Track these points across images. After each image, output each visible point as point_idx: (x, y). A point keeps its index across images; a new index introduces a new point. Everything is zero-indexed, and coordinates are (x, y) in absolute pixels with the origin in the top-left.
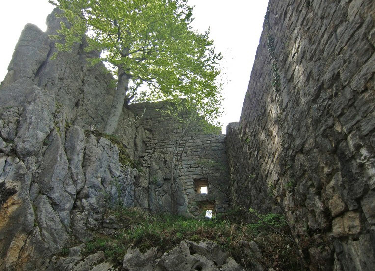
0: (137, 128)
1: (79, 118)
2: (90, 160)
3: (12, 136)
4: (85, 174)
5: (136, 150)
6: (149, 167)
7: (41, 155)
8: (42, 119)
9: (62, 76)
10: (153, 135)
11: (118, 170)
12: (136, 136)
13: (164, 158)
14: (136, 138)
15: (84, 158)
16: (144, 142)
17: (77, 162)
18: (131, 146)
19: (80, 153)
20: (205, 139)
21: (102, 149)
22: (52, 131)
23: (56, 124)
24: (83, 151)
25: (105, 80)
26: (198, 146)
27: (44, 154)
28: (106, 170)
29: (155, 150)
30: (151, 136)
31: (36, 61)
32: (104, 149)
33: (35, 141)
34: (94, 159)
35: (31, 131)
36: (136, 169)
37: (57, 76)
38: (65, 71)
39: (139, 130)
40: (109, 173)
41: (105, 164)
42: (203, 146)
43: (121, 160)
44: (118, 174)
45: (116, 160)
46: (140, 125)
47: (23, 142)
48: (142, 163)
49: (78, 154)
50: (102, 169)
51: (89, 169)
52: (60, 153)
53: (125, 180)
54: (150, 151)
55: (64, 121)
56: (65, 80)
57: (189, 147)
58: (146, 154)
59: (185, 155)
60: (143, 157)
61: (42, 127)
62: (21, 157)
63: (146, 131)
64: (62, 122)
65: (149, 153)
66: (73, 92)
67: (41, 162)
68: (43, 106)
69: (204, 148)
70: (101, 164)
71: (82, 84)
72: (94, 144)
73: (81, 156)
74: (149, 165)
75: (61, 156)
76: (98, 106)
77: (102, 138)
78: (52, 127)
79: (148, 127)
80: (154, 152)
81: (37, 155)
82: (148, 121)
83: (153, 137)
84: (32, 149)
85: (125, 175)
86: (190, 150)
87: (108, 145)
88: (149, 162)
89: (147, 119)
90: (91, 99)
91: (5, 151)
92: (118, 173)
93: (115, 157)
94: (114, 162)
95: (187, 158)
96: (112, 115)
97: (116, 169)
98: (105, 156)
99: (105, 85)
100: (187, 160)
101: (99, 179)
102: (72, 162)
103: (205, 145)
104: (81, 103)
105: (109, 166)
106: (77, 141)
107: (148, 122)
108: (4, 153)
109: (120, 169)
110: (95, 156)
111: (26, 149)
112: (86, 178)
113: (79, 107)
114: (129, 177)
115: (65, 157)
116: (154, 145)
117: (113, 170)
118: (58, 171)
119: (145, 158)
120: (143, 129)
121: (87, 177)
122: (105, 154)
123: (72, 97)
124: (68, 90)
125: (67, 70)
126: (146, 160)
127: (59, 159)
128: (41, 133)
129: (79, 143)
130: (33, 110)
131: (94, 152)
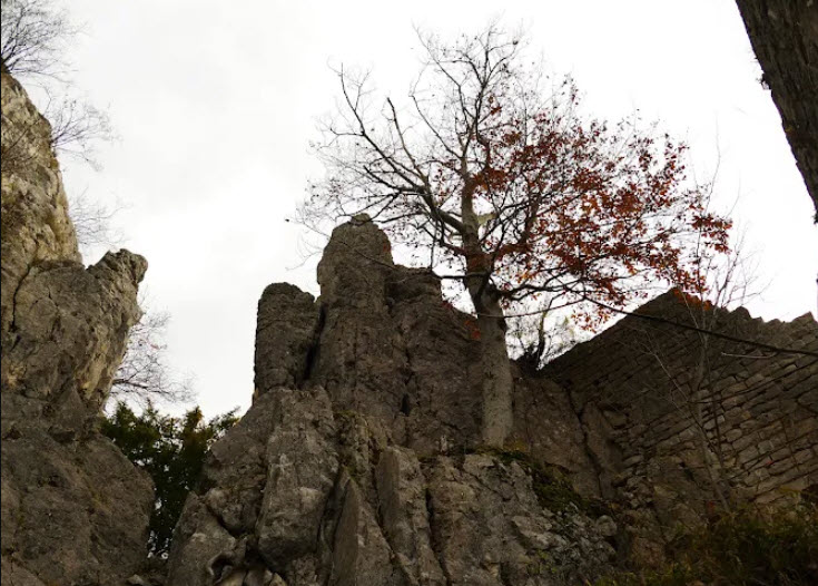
0: (580, 415)
1: (416, 435)
2: (446, 521)
3: (250, 520)
4: (442, 565)
5: (599, 471)
6: (650, 505)
7: (327, 547)
8: (307, 456)
9: (352, 357)
10: (627, 415)
11: (542, 530)
12: (585, 435)
13: (683, 464)
14: (585, 440)
15: (431, 520)
16: (612, 443)
17: (413, 535)
18: (580, 464)
19: (414, 511)
20: (777, 366)
21: (476, 484)
22: (336, 478)
23: (345, 460)
24: (422, 503)
25: (457, 331)
26: (763, 392)
27: (332, 543)
28: (506, 538)
29: (650, 453)
30: (621, 420)
31: (291, 347)
32: (480, 481)
33: (296, 513)
34: (456, 516)
35: (281, 492)
36: (604, 517)
37: (341, 360)
38: (355, 345)
39: (587, 417)
40: (517, 545)
41: (496, 522)
42: (779, 388)
43: (545, 500)
44: (545, 542)
45: (530, 504)
46: (585, 404)
47: (269, 524)
48: (627, 498)
49: (409, 516)
50: (494, 539)
51: (450, 547)
52: (361, 524)
53: (575, 554)
54: (636, 459)
55: (365, 446)
56: (360, 363)
57: (740, 405)
58: (629, 472)
59: (738, 431)
60: (623, 483)
61: (309, 476)
62: (275, 563)
63: (607, 413)
64: (359, 450)
65: (635, 465)
66: (386, 382)
67: (329, 566)
68: (302, 426)
69: (786, 390)
70: (483, 525)
71: (405, 359)
72: (449, 477)
73: (420, 519)
74: (649, 500)
75: (365, 532)
76: (457, 394)
77: (469, 458)
78: (334, 470)
79: (608, 401)
80: (647, 457)
81: (314, 550)
82: (601, 385)
83: (628, 422)
84: (294, 536)
85: (572, 541)
86: (748, 414)
87: (490, 468)
88: (645, 490)
89: (597, 383)
90: (435, 384)
91: (233, 558)
92: (543, 538)
93: (522, 496)
94: (525, 509)
95: (749, 439)
96: (490, 397)
97: (534, 530)
98: (490, 502)
99: (461, 343)
100: (751, 444)
101: (495, 570)
102: (397, 540)
103: (786, 381)
104: (413, 400)
105: (513, 525)
106: (398, 480)
107: (603, 388)
108: (230, 564)
109: (548, 526)
110: (458, 505)
111: (279, 538)
112: (446, 573)
113: (412, 412)
114: (584, 541)
115: (376, 533)
116: (641, 440)
117: (527, 533)
118: (366, 574)
119: (631, 483)
120: (595, 410)
121: (451, 572)
122: (488, 497)
123: (385, 393)
124: (371, 380)
125: (360, 340)
126: (634, 488)
127: (361, 543)
128: (311, 491)
129: (401, 485)
130: (281, 441)
131: (451, 496)
